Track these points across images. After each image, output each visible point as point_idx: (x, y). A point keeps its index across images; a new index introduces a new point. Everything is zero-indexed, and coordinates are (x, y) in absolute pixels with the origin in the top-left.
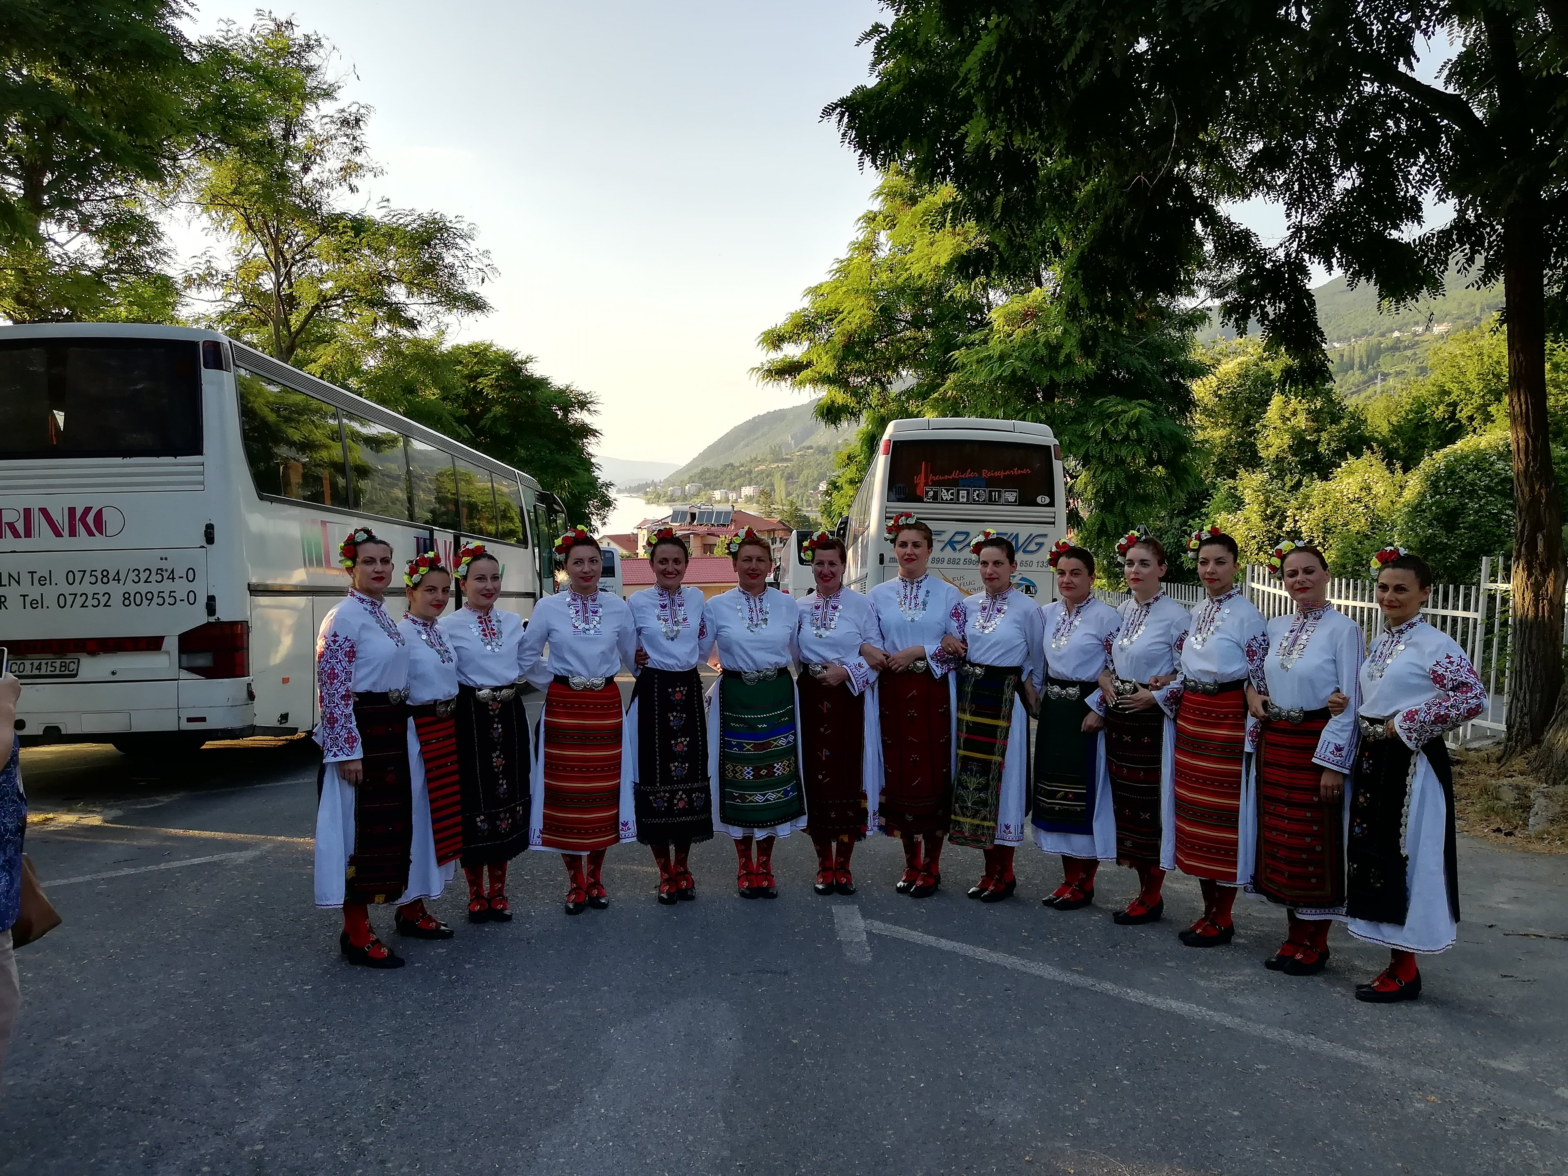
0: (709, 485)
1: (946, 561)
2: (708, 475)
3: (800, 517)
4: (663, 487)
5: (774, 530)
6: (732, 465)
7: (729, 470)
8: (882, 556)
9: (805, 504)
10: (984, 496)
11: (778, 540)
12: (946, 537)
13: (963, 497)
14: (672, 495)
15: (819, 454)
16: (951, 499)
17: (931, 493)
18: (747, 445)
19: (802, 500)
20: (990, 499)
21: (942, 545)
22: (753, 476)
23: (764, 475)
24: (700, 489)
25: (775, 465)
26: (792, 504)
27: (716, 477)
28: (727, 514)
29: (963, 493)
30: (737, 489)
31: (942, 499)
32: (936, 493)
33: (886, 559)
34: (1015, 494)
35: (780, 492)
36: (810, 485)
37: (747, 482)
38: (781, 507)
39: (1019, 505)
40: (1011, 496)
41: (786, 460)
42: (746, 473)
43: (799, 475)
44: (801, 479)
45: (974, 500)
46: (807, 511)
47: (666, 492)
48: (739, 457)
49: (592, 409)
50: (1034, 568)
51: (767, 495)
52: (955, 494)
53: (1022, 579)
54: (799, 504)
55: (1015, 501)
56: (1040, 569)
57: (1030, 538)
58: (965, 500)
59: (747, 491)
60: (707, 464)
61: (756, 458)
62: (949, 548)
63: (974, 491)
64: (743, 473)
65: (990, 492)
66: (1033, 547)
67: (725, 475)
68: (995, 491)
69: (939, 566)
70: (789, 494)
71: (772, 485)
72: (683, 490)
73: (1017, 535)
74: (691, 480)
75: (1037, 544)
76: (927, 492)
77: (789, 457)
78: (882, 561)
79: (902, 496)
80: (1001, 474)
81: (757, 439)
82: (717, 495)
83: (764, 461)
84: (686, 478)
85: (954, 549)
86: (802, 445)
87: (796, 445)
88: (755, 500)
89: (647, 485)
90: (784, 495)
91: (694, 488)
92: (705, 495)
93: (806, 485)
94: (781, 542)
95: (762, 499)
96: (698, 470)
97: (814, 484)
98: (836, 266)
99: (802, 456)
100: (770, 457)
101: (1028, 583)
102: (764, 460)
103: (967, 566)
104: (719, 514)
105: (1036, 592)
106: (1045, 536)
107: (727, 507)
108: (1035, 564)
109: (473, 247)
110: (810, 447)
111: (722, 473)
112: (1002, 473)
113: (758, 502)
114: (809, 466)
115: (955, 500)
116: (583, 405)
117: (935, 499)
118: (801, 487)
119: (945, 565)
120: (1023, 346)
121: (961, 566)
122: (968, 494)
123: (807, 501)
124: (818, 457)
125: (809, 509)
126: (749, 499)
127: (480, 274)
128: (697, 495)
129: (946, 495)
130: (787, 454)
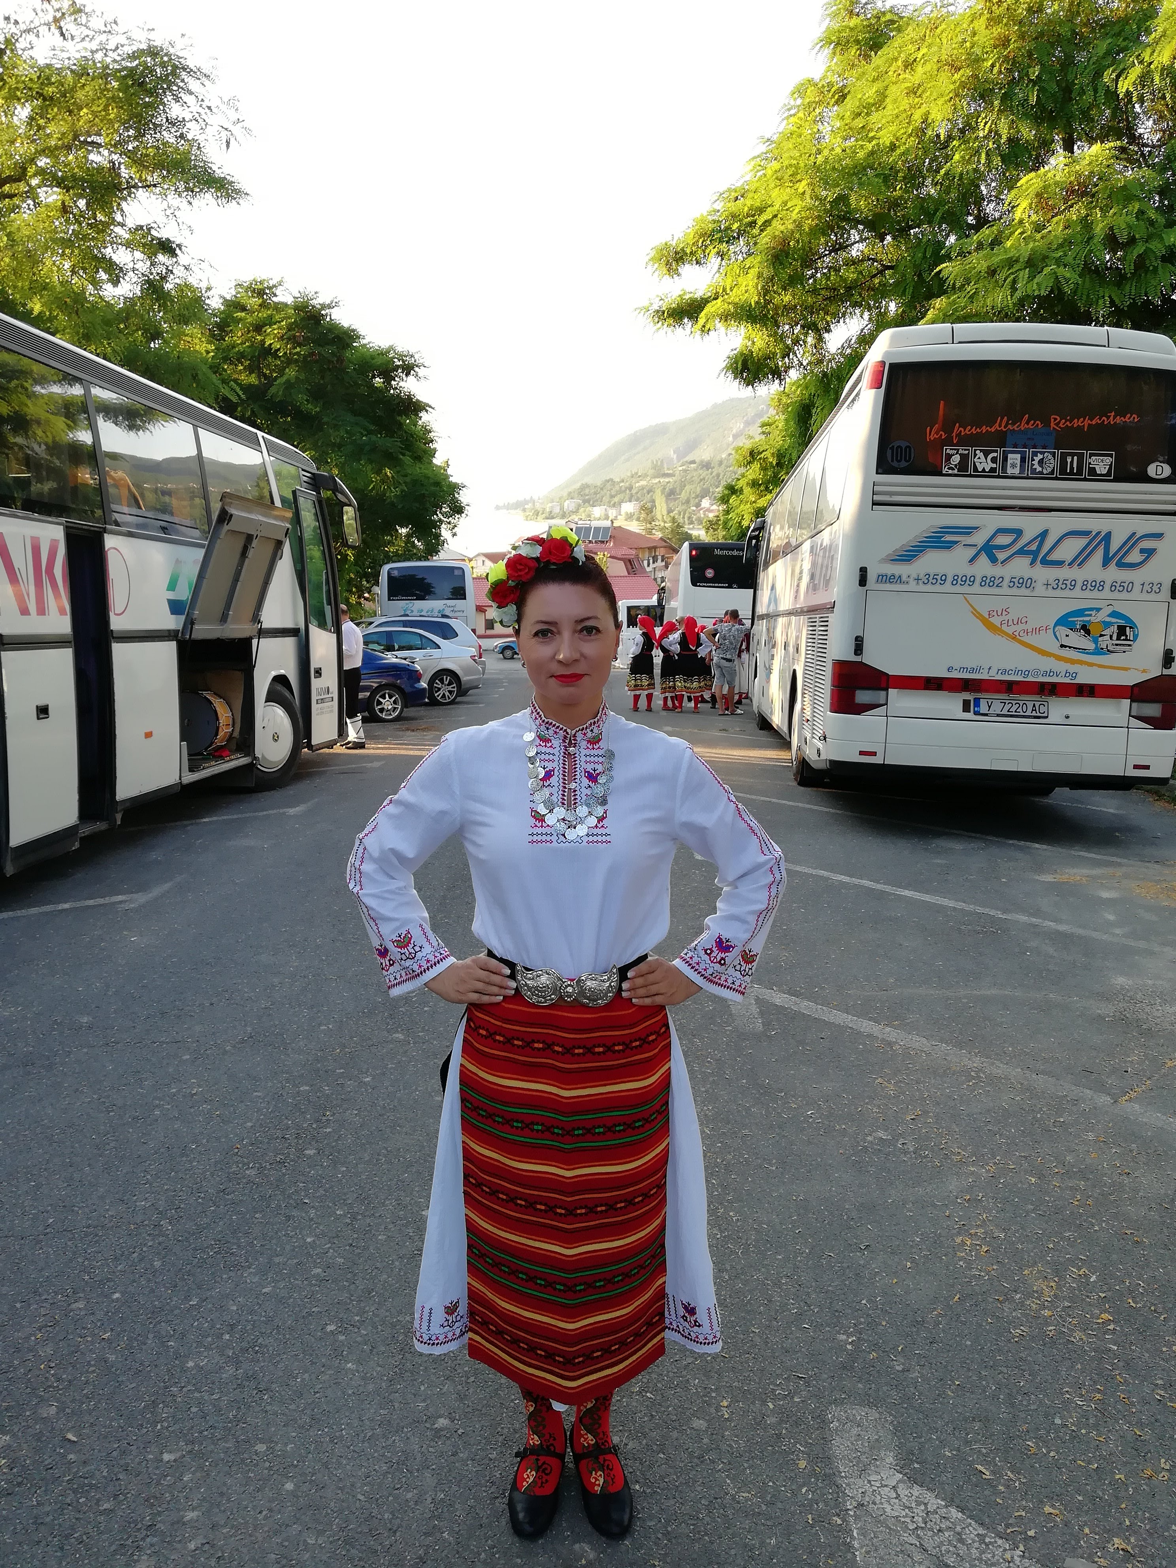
0: (588, 501)
1: (978, 580)
2: (587, 491)
3: (682, 533)
4: (541, 504)
5: (655, 548)
6: (612, 480)
7: (608, 486)
8: (863, 571)
9: (687, 522)
10: (1052, 463)
11: (660, 557)
12: (980, 538)
13: (1013, 466)
14: (551, 512)
15: (702, 468)
16: (993, 470)
17: (956, 459)
18: (627, 460)
19: (684, 518)
20: (1063, 470)
21: (972, 552)
22: (634, 491)
23: (645, 491)
24: (579, 505)
25: (657, 480)
26: (674, 520)
27: (595, 493)
28: (606, 529)
29: (1014, 458)
30: (617, 505)
31: (976, 469)
32: (964, 458)
33: (871, 576)
34: (1108, 460)
35: (661, 509)
36: (692, 502)
37: (627, 498)
38: (662, 524)
39: (1117, 480)
40: (1102, 464)
41: (668, 475)
42: (626, 488)
43: (681, 490)
44: (684, 496)
45: (1034, 471)
46: (689, 529)
47: (544, 509)
48: (619, 473)
49: (420, 375)
50: (1136, 594)
51: (648, 511)
52: (1000, 460)
53: (1114, 614)
54: (681, 521)
55: (1109, 474)
56: (1145, 596)
57: (1132, 540)
58: (1016, 471)
59: (629, 507)
60: (588, 480)
61: (636, 473)
62: (984, 559)
63: (1035, 454)
64: (623, 489)
65: (1064, 457)
66: (1135, 557)
67: (605, 491)
68: (1073, 455)
69: (966, 589)
70: (670, 511)
71: (653, 501)
72: (562, 508)
73: (1109, 535)
74: (570, 496)
75: (1142, 551)
76: (949, 457)
77: (671, 472)
78: (863, 582)
79: (903, 464)
80: (1084, 423)
81: (638, 453)
82: (597, 511)
83: (644, 476)
84: (565, 494)
85: (993, 560)
86: (685, 460)
87: (679, 460)
88: (635, 517)
89: (526, 502)
90: (665, 512)
91: (573, 505)
92: (585, 511)
93: (688, 502)
94: (662, 561)
95: (643, 515)
96: (578, 485)
97: (697, 500)
98: (763, 148)
99: (685, 471)
100: (651, 472)
101: (1122, 622)
102: (646, 475)
103: (1015, 591)
104: (597, 529)
105: (1136, 637)
106: (1159, 536)
107: (607, 523)
108: (1137, 588)
109: (211, 93)
110: (693, 462)
111: (602, 489)
112: (1087, 422)
113: (638, 519)
114: (691, 482)
115: (999, 472)
116: (408, 369)
117: (964, 468)
118: (683, 504)
119: (976, 588)
120: (1067, 243)
121: (1005, 590)
122: (1023, 460)
123: (689, 518)
124: (701, 472)
125: (691, 526)
126: (629, 517)
127: (224, 134)
128: (576, 512)
129: (983, 462)
130: (668, 469)
